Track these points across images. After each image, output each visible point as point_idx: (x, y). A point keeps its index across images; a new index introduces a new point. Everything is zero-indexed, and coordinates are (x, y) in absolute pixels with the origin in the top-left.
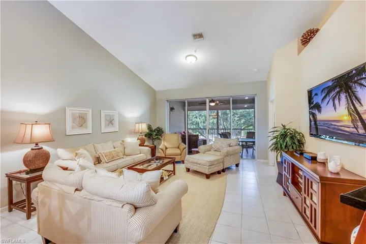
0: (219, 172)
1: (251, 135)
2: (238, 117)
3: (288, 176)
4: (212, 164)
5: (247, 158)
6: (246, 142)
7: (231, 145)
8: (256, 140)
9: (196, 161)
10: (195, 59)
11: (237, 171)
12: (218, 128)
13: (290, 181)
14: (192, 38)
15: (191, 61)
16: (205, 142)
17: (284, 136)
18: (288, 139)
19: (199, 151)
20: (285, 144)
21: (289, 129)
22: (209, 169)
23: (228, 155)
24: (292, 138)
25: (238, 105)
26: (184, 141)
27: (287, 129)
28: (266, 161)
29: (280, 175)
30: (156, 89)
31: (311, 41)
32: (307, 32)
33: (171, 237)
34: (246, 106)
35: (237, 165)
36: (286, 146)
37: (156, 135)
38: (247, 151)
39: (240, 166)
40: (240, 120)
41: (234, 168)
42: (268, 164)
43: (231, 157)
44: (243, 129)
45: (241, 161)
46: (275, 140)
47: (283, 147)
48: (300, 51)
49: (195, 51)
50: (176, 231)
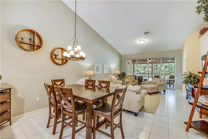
0: (155, 93)
1: (172, 77)
2: (164, 67)
3: (190, 94)
4: (152, 89)
5: (170, 89)
6: (169, 81)
7: (162, 81)
8: (175, 80)
9: (144, 87)
10: (144, 41)
11: (164, 94)
12: (152, 74)
13: (191, 95)
14: (144, 34)
15: (142, 42)
16: (146, 80)
17: (190, 77)
18: (192, 78)
19: (145, 83)
20: (190, 80)
21: (193, 74)
22: (151, 90)
23: (160, 85)
24: (194, 78)
25: (164, 61)
26: (136, 79)
27: (192, 74)
28: (181, 90)
29: (187, 95)
30: (122, 54)
31: (205, 34)
32: (203, 29)
33: (142, 108)
34: (169, 61)
35: (164, 91)
36: (191, 82)
37: (123, 76)
38: (170, 86)
39: (166, 92)
40: (165, 69)
41: (162, 92)
42: (182, 92)
43: (162, 87)
44: (167, 74)
45: (166, 90)
46: (185, 79)
47: (189, 82)
48: (200, 37)
49: (145, 38)
50: (143, 107)
